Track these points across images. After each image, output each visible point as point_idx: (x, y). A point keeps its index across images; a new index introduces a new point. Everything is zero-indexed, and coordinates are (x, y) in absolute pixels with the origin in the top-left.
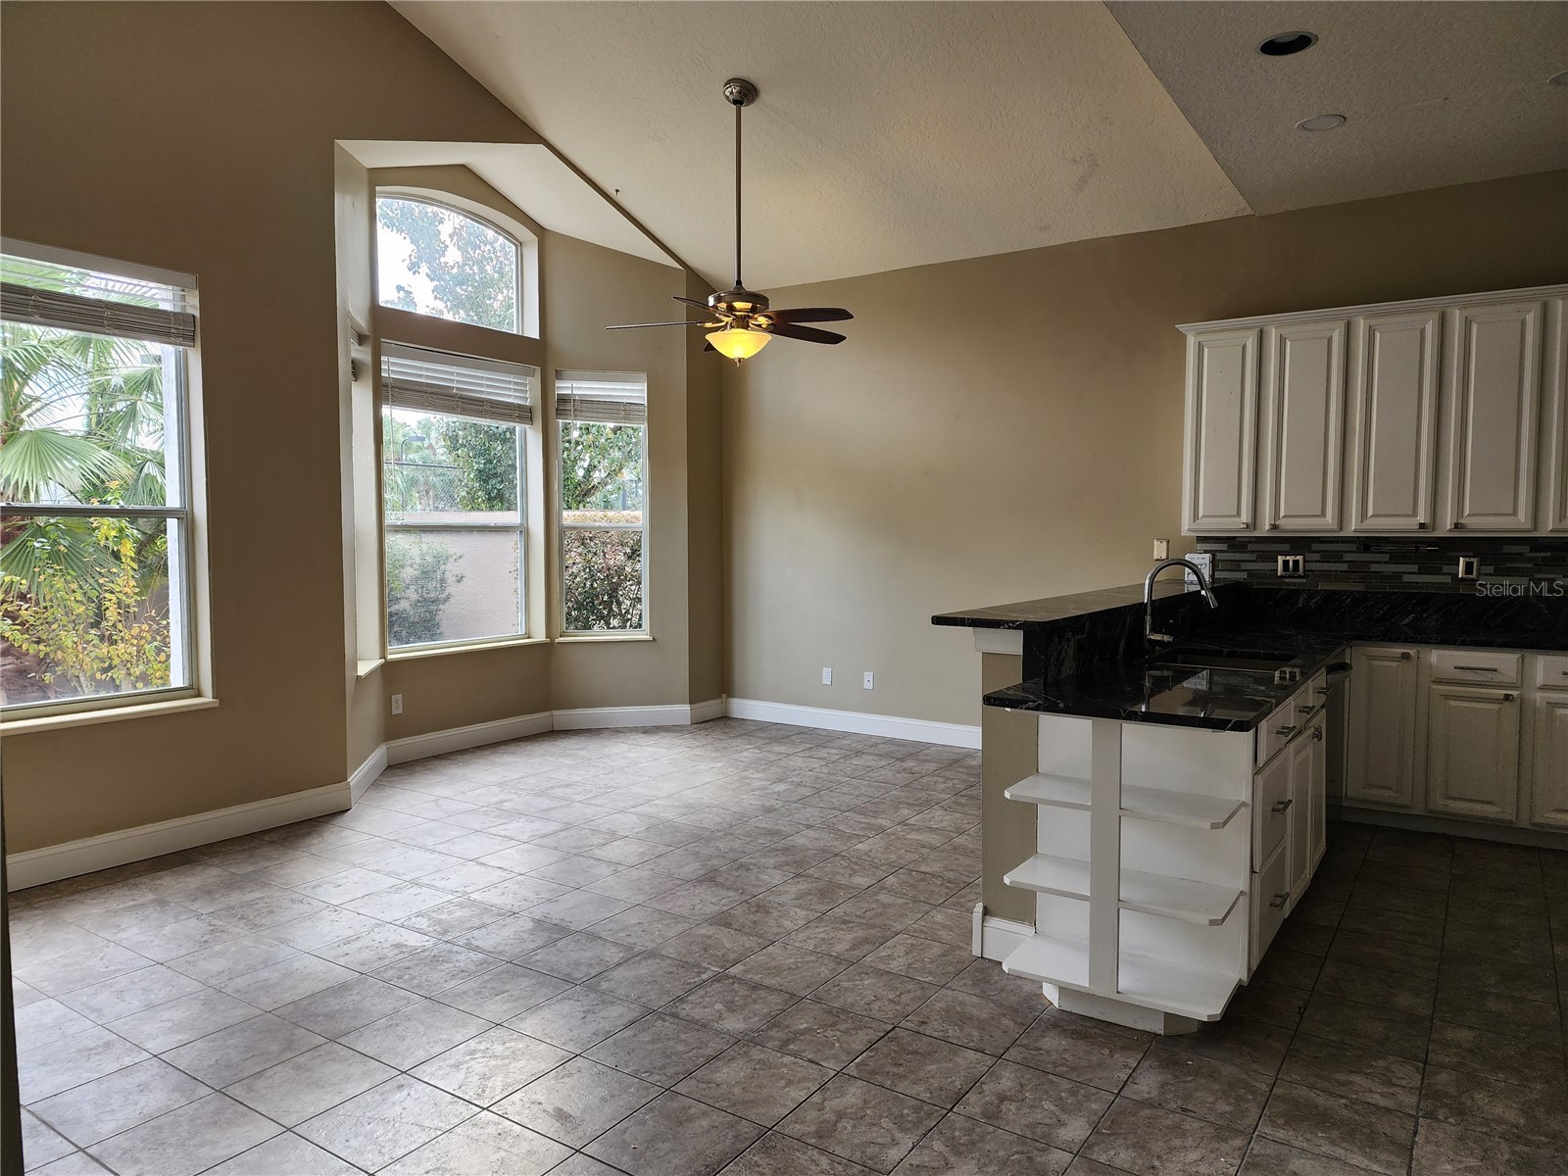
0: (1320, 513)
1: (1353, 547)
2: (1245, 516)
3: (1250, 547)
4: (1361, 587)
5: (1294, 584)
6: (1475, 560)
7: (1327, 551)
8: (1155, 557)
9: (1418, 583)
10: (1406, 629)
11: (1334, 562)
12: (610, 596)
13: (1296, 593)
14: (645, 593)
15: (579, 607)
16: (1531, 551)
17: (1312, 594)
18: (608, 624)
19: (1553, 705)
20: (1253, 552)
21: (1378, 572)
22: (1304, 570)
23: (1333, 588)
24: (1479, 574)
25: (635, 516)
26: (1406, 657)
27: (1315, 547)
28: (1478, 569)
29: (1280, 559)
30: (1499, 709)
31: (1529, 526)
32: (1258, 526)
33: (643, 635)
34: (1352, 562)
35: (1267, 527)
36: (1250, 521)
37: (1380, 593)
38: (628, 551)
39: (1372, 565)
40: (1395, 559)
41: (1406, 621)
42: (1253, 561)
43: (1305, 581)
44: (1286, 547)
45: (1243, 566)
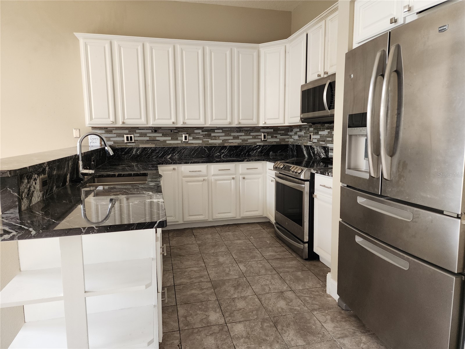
0: (139, 118)
1: (150, 131)
2: (112, 119)
3: (114, 132)
4: (153, 146)
5: (131, 145)
6: (187, 135)
7: (142, 133)
8: (74, 136)
9: (171, 143)
10: (169, 160)
11: (144, 137)
13: (131, 149)
16: (202, 132)
17: (138, 149)
19: (216, 180)
20: (115, 133)
21: (159, 140)
22: (134, 140)
23: (145, 147)
24: (189, 140)
26: (174, 169)
27: (137, 131)
28: (188, 138)
29: (125, 136)
30: (202, 184)
31: (204, 123)
32: (117, 123)
34: (150, 137)
35: (121, 123)
36: (114, 121)
37: (160, 147)
39: (157, 138)
40: (164, 135)
41: (169, 157)
42: (115, 137)
43: (134, 144)
44: (127, 131)
45: (112, 139)
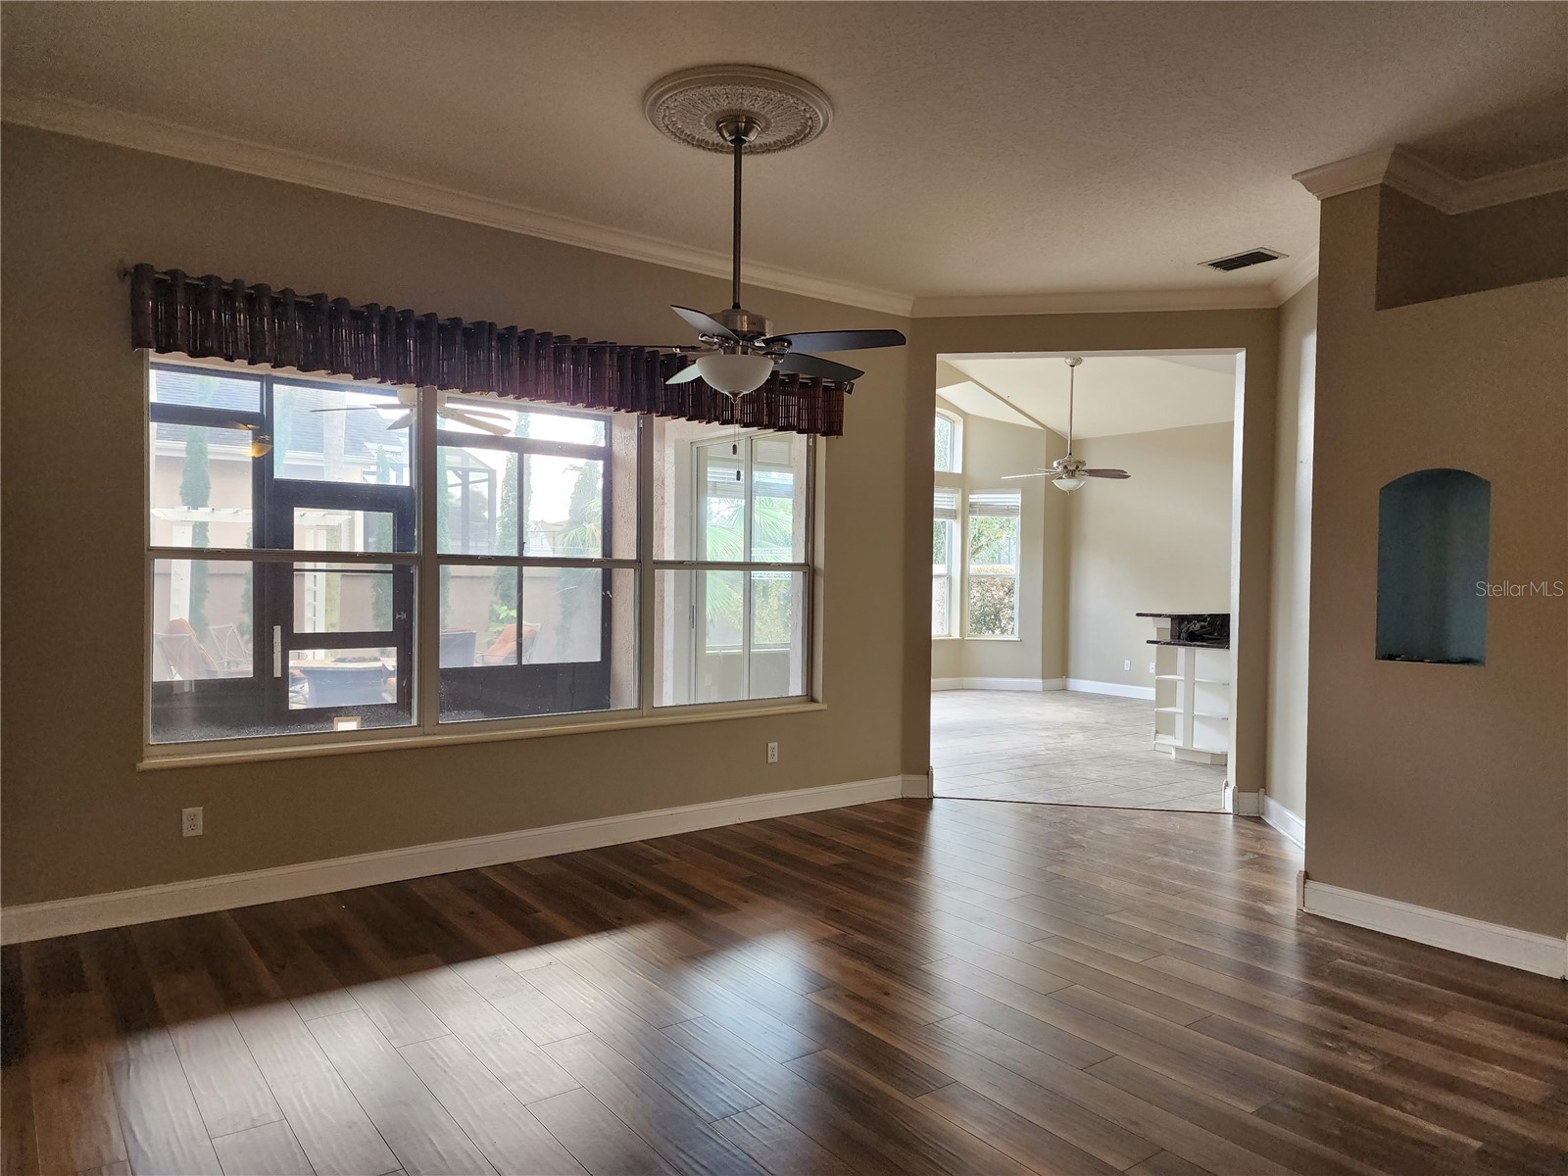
12: (995, 616)
14: (1016, 614)
15: (977, 622)
18: (993, 632)
25: (1011, 568)
33: (1015, 637)
38: (1006, 589)
